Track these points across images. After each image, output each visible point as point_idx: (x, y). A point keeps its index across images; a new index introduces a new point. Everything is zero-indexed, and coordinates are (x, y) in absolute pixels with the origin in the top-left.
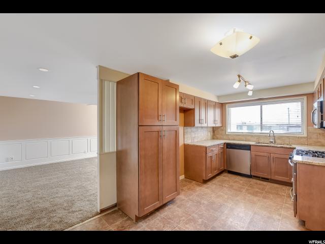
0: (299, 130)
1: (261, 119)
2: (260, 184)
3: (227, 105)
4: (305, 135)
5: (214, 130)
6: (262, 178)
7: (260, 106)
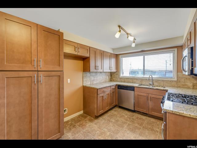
0: (171, 75)
1: (144, 66)
2: (140, 119)
3: (120, 56)
4: (176, 79)
5: (111, 74)
6: (143, 113)
7: (143, 56)
